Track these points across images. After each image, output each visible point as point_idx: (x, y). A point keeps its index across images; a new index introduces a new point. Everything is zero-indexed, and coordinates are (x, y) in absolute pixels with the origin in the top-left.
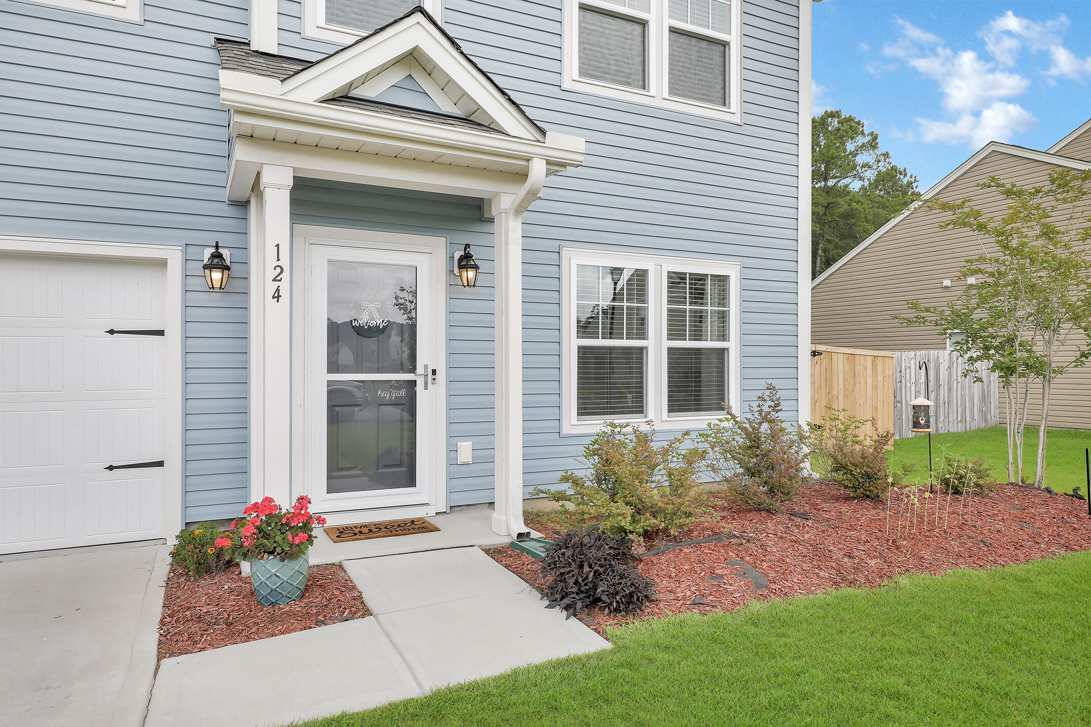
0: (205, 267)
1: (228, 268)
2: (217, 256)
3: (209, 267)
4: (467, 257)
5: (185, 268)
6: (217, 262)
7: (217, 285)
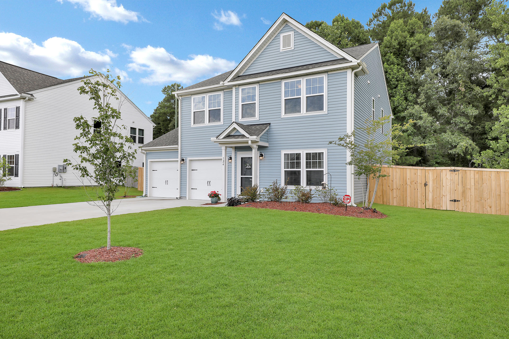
4: (261, 154)
6: (230, 158)
7: (230, 162)
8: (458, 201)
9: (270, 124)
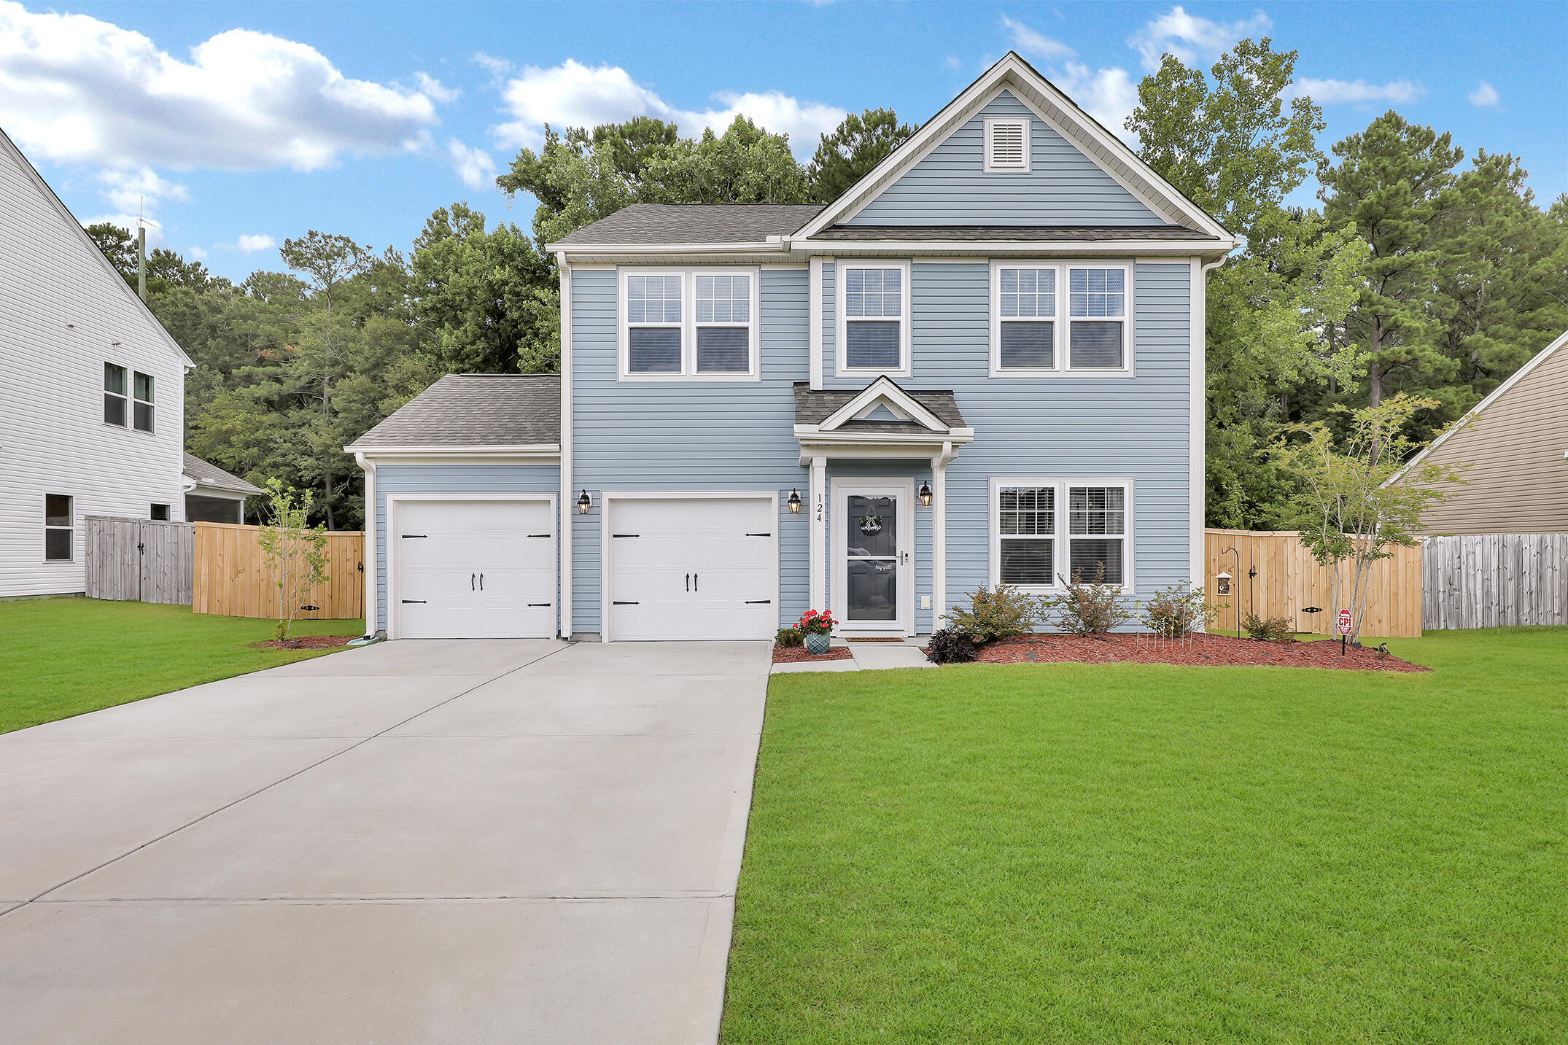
0: (789, 502)
1: (799, 501)
2: (794, 495)
3: (791, 501)
4: (925, 489)
5: (780, 502)
6: (794, 498)
7: (794, 510)
8: (1317, 610)
9: (951, 392)
